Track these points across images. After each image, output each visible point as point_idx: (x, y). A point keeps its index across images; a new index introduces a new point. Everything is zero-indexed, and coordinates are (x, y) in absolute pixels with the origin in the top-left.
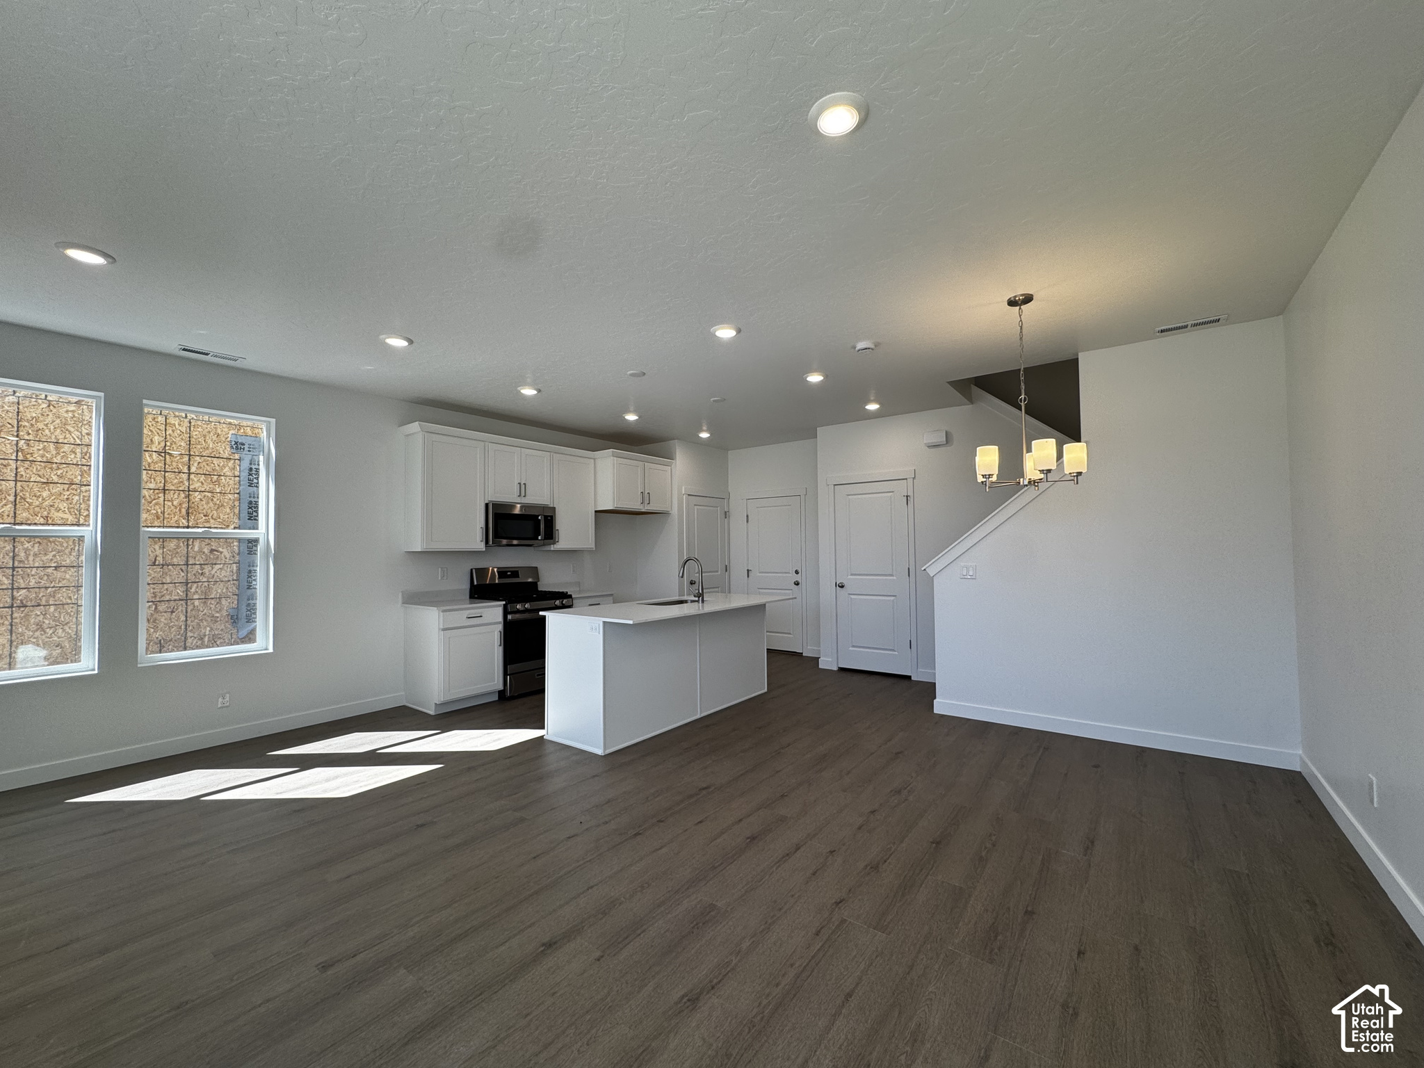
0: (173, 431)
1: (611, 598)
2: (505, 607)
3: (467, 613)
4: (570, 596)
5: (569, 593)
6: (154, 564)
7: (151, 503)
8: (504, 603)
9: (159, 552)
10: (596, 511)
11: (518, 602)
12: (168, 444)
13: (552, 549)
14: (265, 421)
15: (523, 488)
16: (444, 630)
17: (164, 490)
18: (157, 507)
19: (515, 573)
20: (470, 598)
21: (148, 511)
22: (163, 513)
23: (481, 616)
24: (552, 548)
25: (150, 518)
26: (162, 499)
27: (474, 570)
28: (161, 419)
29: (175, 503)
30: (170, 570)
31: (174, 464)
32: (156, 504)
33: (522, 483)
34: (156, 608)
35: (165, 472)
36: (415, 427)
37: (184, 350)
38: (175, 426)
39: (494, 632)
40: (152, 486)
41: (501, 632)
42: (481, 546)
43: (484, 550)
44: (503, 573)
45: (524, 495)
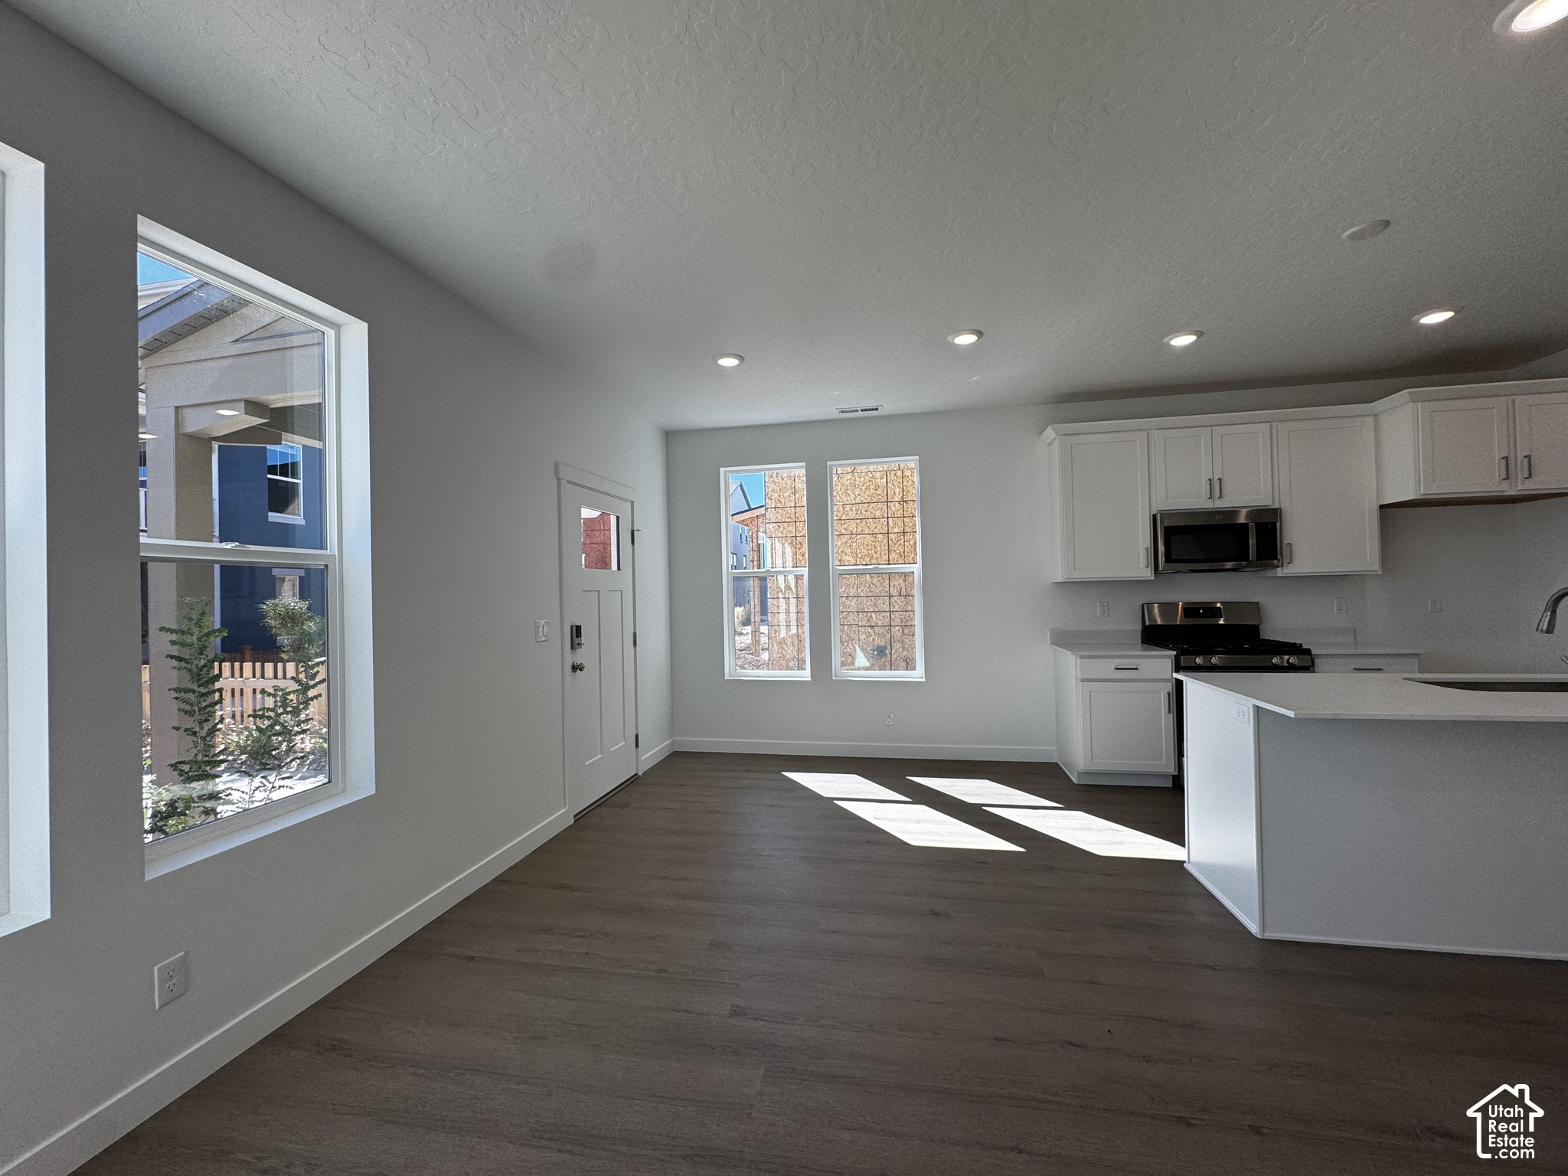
0: (907, 482)
1: (1416, 660)
2: (1177, 658)
3: (1115, 663)
4: (1308, 652)
5: (1305, 647)
6: (900, 595)
7: (896, 544)
8: (1175, 653)
9: (903, 585)
10: (1382, 507)
11: (1198, 654)
12: (905, 493)
13: (1280, 574)
14: (912, 460)
15: (1216, 486)
16: (1084, 680)
17: (904, 532)
18: (900, 547)
19: (1211, 611)
20: (1142, 643)
21: (895, 551)
22: (904, 552)
23: (1136, 669)
24: (1280, 572)
25: (896, 557)
26: (903, 540)
27: (1145, 606)
28: (899, 473)
29: (911, 543)
30: (910, 600)
31: (909, 510)
32: (900, 545)
33: (1216, 478)
34: (903, 631)
35: (904, 517)
36: (1050, 433)
37: (842, 412)
38: (908, 476)
39: (1160, 692)
40: (896, 530)
41: (1169, 694)
42: (1148, 574)
43: (1153, 578)
44: (1191, 610)
45: (1218, 496)
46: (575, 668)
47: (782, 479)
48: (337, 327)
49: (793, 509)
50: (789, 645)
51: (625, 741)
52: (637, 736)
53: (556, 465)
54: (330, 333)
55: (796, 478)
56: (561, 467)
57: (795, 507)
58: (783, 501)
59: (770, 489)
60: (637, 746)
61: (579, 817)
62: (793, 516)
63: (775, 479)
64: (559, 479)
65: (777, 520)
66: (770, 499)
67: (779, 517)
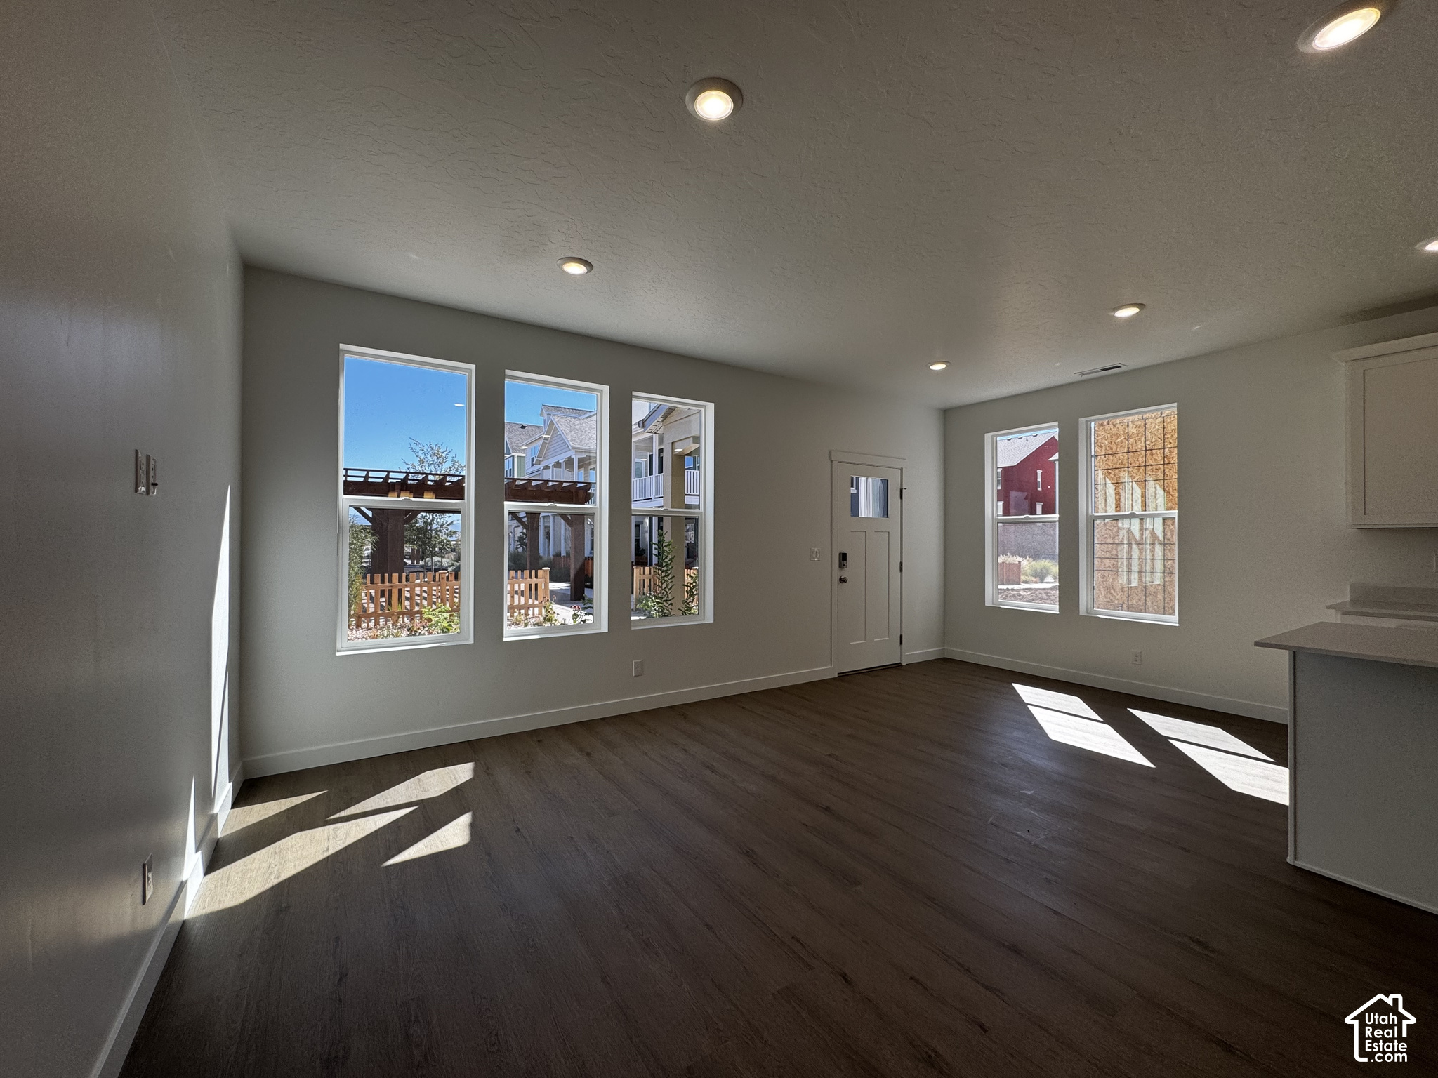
46: (842, 580)
47: (1114, 426)
48: (705, 407)
49: (1126, 455)
50: (1118, 590)
51: (888, 636)
52: (901, 636)
53: (830, 452)
54: (702, 410)
55: (1130, 423)
56: (833, 453)
57: (1128, 452)
58: (1114, 448)
59: (1100, 437)
60: (901, 643)
61: (842, 676)
62: (1125, 462)
63: (1107, 427)
64: (832, 461)
65: (1107, 467)
66: (1101, 447)
67: (1110, 464)
